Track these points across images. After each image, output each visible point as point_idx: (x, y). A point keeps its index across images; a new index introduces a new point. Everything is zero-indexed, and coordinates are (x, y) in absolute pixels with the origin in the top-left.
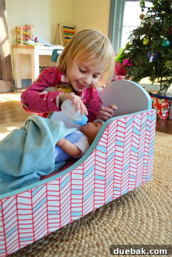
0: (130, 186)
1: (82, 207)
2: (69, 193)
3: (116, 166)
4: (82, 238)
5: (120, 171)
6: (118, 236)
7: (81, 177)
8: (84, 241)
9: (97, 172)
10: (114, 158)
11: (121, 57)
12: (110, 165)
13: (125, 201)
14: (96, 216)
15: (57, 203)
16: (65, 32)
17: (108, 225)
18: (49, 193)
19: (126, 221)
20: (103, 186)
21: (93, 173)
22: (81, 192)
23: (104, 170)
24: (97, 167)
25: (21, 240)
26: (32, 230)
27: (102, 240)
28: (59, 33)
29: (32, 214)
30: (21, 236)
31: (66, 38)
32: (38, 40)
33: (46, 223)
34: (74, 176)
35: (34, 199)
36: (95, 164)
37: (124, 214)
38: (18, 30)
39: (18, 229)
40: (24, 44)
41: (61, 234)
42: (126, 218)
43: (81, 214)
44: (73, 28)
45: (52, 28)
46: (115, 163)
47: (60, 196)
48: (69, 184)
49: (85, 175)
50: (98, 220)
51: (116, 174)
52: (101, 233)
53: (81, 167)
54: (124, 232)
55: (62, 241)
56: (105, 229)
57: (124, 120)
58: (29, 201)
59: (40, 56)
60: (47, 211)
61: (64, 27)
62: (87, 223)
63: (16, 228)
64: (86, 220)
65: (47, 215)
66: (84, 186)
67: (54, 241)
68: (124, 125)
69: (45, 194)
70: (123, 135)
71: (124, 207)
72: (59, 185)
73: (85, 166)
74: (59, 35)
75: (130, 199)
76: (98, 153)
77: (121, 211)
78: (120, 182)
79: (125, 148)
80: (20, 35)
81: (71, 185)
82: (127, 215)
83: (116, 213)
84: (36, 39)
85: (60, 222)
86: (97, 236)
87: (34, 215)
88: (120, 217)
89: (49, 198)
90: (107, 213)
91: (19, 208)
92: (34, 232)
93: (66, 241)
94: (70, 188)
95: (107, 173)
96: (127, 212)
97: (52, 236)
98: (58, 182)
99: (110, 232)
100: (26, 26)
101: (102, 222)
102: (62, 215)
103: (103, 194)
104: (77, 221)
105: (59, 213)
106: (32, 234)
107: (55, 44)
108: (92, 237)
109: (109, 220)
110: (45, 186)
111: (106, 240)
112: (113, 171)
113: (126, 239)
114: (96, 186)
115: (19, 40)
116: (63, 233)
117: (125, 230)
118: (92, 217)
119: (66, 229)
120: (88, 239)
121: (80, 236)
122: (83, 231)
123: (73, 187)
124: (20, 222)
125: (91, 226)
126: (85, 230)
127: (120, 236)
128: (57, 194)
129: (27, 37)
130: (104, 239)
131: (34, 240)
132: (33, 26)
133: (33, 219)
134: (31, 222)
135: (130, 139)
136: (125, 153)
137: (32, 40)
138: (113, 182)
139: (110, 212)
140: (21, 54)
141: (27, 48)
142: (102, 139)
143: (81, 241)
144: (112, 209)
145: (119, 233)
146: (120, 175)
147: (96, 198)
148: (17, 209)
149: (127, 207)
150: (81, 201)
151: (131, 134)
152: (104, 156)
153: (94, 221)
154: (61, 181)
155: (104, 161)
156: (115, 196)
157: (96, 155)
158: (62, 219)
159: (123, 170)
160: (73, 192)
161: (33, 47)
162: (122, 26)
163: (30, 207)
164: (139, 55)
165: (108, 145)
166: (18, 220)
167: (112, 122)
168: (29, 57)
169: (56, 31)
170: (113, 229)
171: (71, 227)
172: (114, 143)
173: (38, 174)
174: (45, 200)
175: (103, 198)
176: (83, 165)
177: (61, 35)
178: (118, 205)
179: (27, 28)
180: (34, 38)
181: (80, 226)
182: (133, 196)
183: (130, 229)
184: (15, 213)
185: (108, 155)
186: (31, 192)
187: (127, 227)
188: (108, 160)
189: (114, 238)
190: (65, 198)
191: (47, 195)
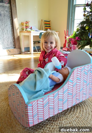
0: (83, 98)
1: (63, 107)
2: (58, 100)
3: (77, 89)
4: (62, 120)
5: (79, 91)
6: (78, 120)
7: (62, 93)
8: (63, 121)
9: (69, 91)
10: (76, 86)
11: (74, 36)
12: (75, 88)
13: (81, 105)
14: (68, 111)
15: (53, 104)
16: (45, 24)
17: (73, 115)
18: (50, 100)
19: (81, 114)
20: (72, 98)
21: (67, 92)
22: (62, 100)
23: (72, 91)
24: (69, 89)
25: (39, 119)
26: (43, 115)
27: (71, 121)
28: (42, 24)
29: (43, 108)
30: (39, 117)
31: (46, 26)
32: (32, 28)
33: (48, 113)
34: (59, 93)
35: (44, 102)
36: (68, 88)
37: (80, 111)
38: (23, 24)
39: (38, 114)
40: (26, 30)
41: (53, 118)
42: (81, 112)
43: (62, 110)
44: (49, 21)
45: (39, 22)
46: (76, 88)
47: (54, 101)
48: (58, 96)
49: (64, 93)
50: (69, 113)
51: (77, 93)
52: (70, 118)
53: (62, 89)
54: (81, 118)
55: (54, 121)
56: (72, 117)
57: (80, 69)
58: (42, 103)
59: (34, 36)
60: (49, 107)
61: (45, 21)
62: (64, 114)
63: (37, 114)
64: (63, 113)
65: (49, 109)
66: (64, 97)
67: (50, 121)
68: (80, 71)
69: (48, 100)
70: (80, 75)
71: (80, 108)
72: (54, 96)
73: (64, 89)
74: (42, 25)
75: (83, 104)
76: (69, 83)
77: (79, 109)
78: (79, 96)
79: (81, 81)
80: (23, 26)
81: (58, 97)
82: (82, 111)
83: (77, 110)
84: (31, 27)
85: (54, 113)
86: (69, 119)
87: (44, 109)
88: (79, 112)
89: (50, 102)
90: (73, 110)
91: (38, 105)
92: (44, 116)
93: (56, 121)
94: (58, 98)
95: (73, 92)
96: (82, 110)
97: (49, 119)
98: (53, 95)
99: (75, 118)
100: (26, 22)
101: (71, 114)
102: (55, 110)
103: (72, 101)
104: (60, 113)
105: (53, 108)
106: (43, 117)
107: (40, 30)
108: (67, 120)
109: (74, 113)
110: (48, 97)
111: (73, 121)
112: (76, 91)
113: (82, 121)
114: (69, 97)
115: (23, 29)
116: (54, 118)
117: (81, 117)
118: (66, 112)
119: (55, 116)
120: (65, 120)
121: (61, 119)
122: (62, 117)
123: (59, 98)
124: (39, 112)
125: (66, 115)
126: (63, 117)
127: (79, 120)
128: (53, 100)
129: (27, 27)
130: (72, 121)
131: (44, 119)
132: (30, 22)
133: (43, 110)
134: (43, 112)
135: (83, 77)
136: (81, 83)
137: (29, 28)
138: (76, 96)
139: (74, 110)
140: (24, 36)
141: (27, 32)
142: (71, 77)
143: (62, 121)
144: (75, 109)
145: (79, 118)
146: (79, 93)
147: (69, 103)
148: (38, 106)
149: (81, 108)
150: (62, 104)
151: (83, 75)
152: (72, 84)
153: (67, 113)
154: (54, 95)
155: (72, 87)
156: (77, 102)
157: (68, 84)
158: (55, 111)
159: (80, 91)
160: (59, 100)
161: (30, 32)
162: (74, 19)
163: (42, 105)
164: (84, 35)
165: (74, 79)
166: (38, 111)
167: (75, 69)
168: (28, 37)
169: (41, 23)
170: (76, 117)
171: (57, 115)
172: (76, 79)
173: (43, 91)
174: (48, 103)
175: (71, 103)
176: (63, 88)
177: (43, 25)
178: (77, 107)
179: (27, 23)
180: (30, 27)
181: (61, 115)
182: (84, 103)
183: (83, 117)
184: (37, 108)
185: (74, 84)
186: (43, 99)
187: (82, 116)
188: (73, 86)
189: (77, 121)
190: (56, 102)
191: (49, 101)
